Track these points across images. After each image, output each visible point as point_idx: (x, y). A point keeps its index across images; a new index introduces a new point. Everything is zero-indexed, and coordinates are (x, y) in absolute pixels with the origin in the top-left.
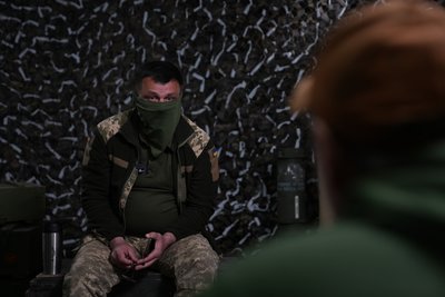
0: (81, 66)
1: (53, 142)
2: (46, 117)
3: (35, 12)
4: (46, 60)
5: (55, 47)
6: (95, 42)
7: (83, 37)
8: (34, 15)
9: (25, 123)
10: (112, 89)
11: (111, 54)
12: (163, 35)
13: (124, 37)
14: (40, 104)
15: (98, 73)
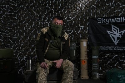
0: (17, 20)
1: (11, 39)
2: (9, 33)
3: (5, 6)
4: (8, 18)
5: (10, 15)
6: (21, 14)
7: (17, 13)
8: (5, 7)
9: (3, 34)
10: (25, 26)
11: (25, 17)
12: (38, 12)
13: (28, 13)
14: (7, 29)
15: (22, 22)
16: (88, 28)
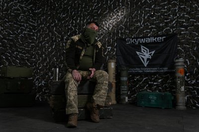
0: (36, 40)
1: (28, 60)
2: (26, 54)
3: (24, 25)
4: (26, 38)
5: (29, 34)
6: (40, 34)
7: (37, 33)
8: (23, 26)
9: (20, 54)
10: (45, 47)
11: (45, 37)
12: (60, 33)
13: (48, 34)
14: (24, 50)
15: (41, 42)
16: (115, 49)
